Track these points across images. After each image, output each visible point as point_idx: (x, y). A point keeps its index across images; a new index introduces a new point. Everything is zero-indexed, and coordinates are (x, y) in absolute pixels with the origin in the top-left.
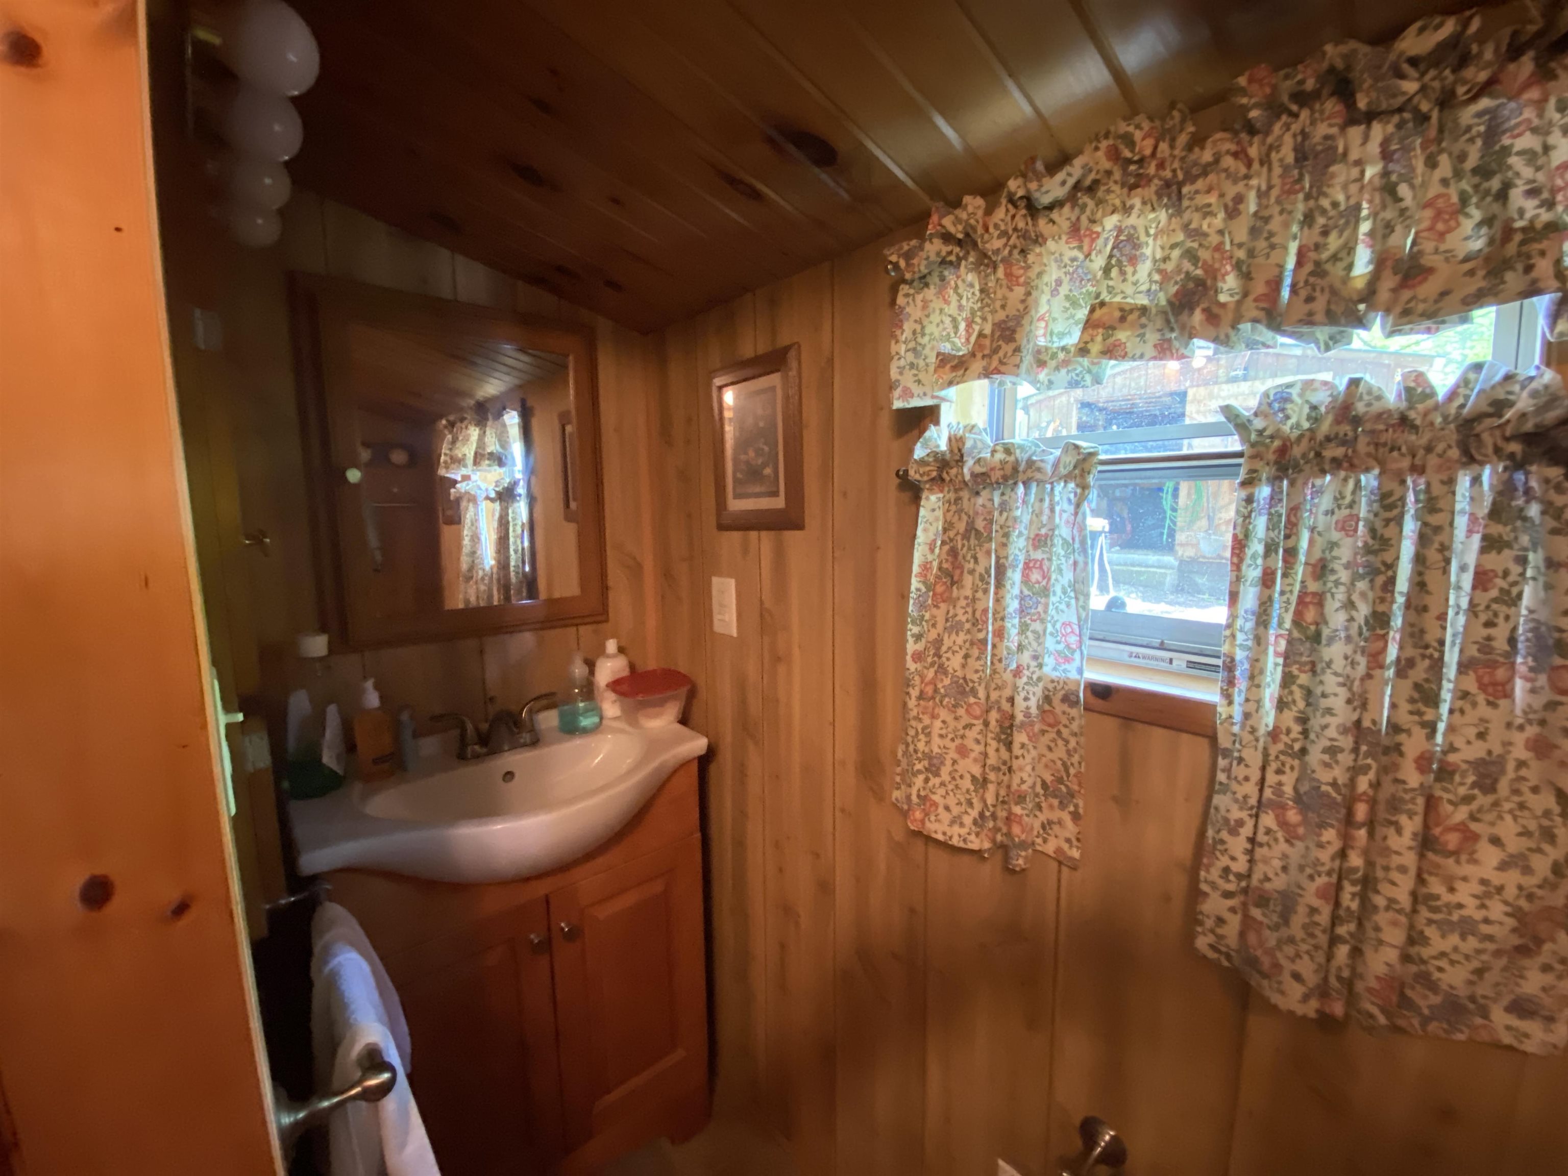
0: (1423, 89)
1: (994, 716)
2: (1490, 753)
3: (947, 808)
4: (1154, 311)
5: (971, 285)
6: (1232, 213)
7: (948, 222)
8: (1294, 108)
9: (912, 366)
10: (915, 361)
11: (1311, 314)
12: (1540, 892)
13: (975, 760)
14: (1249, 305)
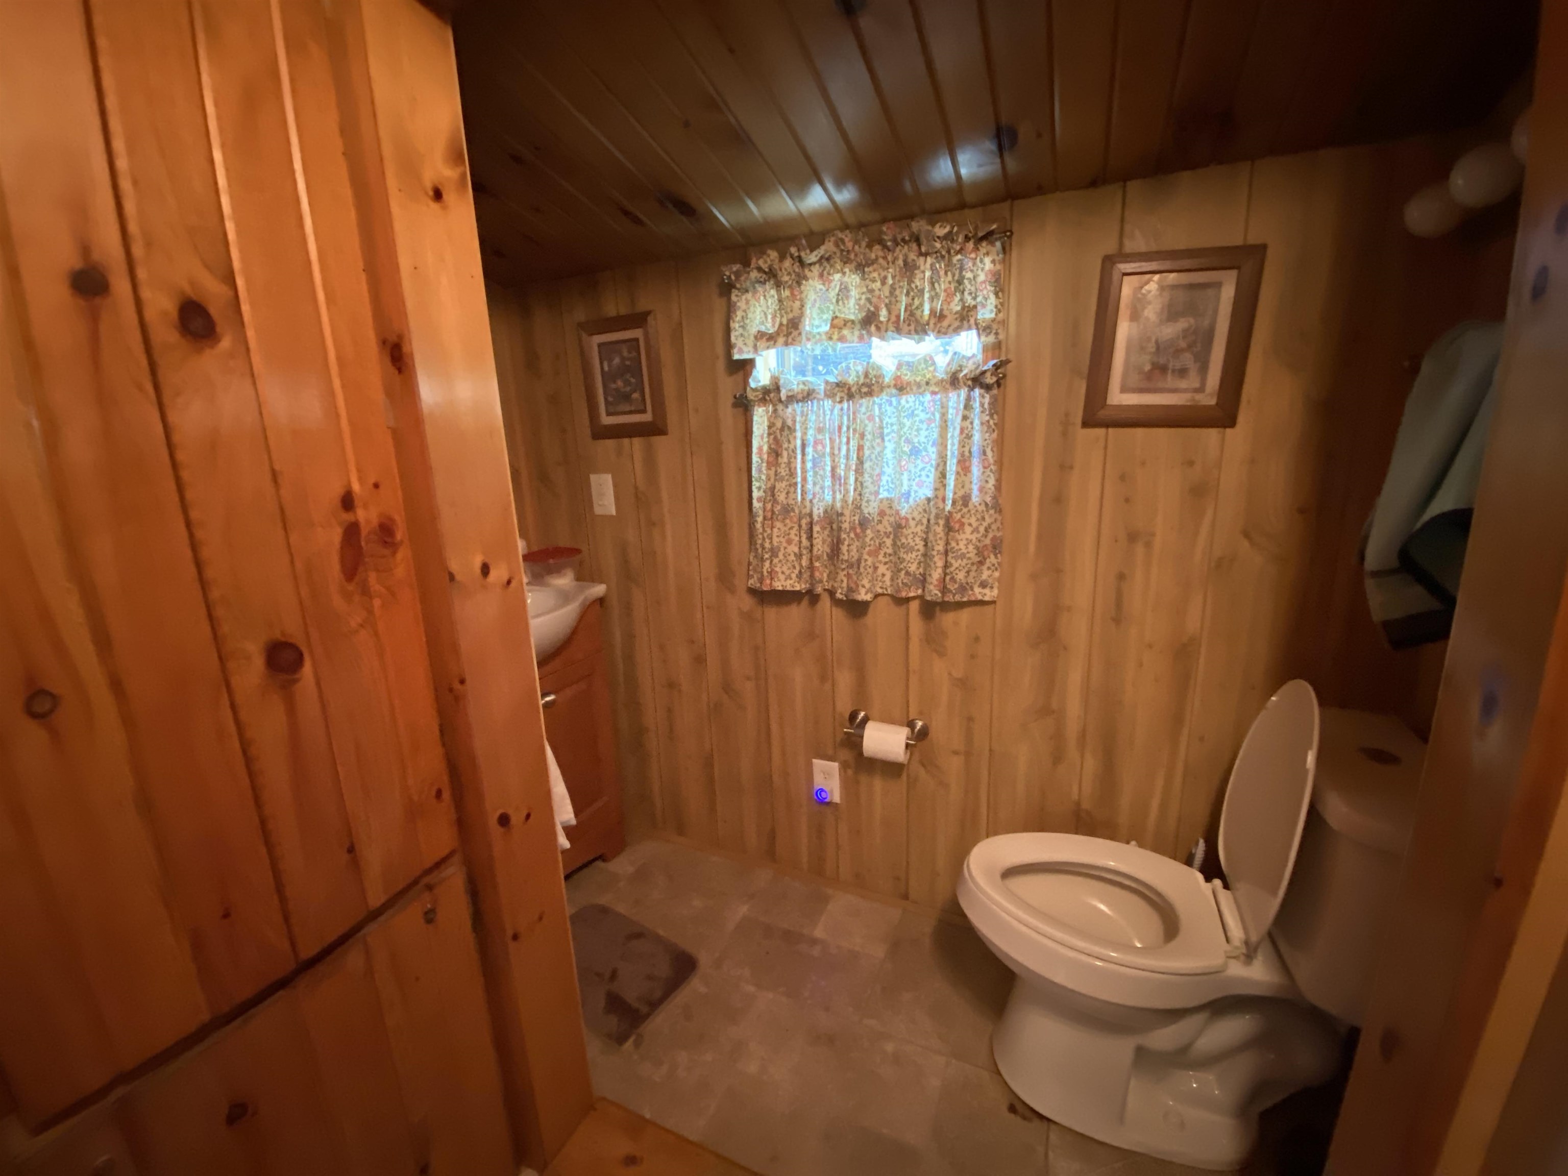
0: (943, 247)
1: (804, 522)
2: (965, 493)
3: (783, 573)
4: (857, 322)
5: (773, 296)
6: (883, 283)
7: (761, 262)
8: (903, 244)
9: (742, 335)
10: (743, 333)
11: (910, 331)
12: (982, 539)
13: (796, 545)
14: (890, 325)
